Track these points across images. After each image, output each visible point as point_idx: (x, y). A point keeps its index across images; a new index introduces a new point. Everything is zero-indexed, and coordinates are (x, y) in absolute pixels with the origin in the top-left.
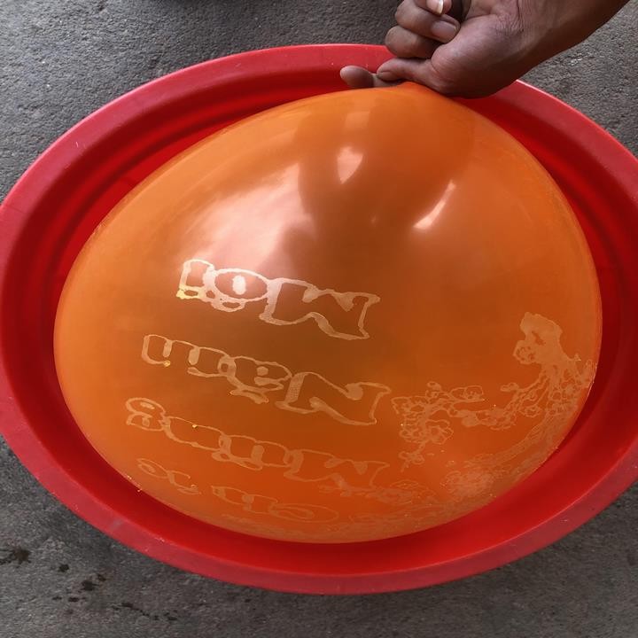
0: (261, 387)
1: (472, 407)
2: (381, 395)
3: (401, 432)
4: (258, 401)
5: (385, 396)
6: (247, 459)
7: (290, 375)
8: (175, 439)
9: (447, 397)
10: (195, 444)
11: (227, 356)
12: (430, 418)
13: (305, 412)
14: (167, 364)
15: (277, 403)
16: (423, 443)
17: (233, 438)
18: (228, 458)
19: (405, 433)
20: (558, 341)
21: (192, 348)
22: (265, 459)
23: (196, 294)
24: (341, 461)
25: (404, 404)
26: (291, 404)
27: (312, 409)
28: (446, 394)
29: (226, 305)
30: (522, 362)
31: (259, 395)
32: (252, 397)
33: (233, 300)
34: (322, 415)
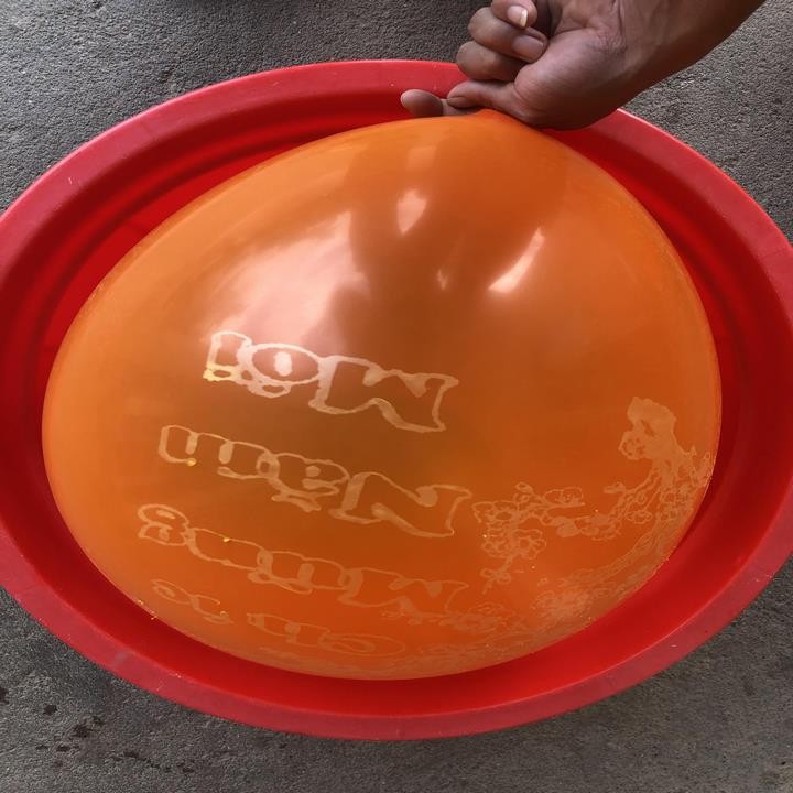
0: (312, 491)
1: (569, 513)
2: (459, 500)
3: (483, 546)
4: (307, 508)
5: (465, 501)
6: (293, 581)
7: (347, 476)
8: (202, 556)
9: (540, 502)
10: (227, 563)
11: (268, 452)
12: (520, 526)
13: (366, 522)
14: (192, 462)
15: (331, 512)
16: (510, 558)
17: (274, 555)
18: (268, 579)
19: (488, 546)
20: (672, 431)
21: (223, 442)
22: (315, 580)
23: (228, 374)
24: (411, 581)
25: (488, 511)
26: (348, 513)
27: (373, 518)
28: (539, 498)
29: (267, 388)
30: (629, 457)
31: (308, 501)
32: (300, 504)
33: (275, 383)
34: (386, 525)
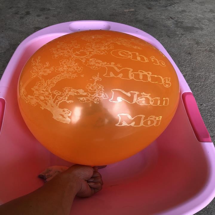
0: (143, 97)
5: (111, 99)
7: (137, 102)
9: (92, 99)
10: (156, 76)
11: (152, 104)
12: (95, 93)
13: (132, 92)
15: (139, 93)
17: (148, 80)
18: (148, 73)
19: (102, 87)
21: (159, 105)
22: (139, 75)
23: (158, 118)
24: (118, 76)
25: (104, 96)
27: (130, 93)
30: (67, 109)
31: (144, 95)
32: (145, 94)
33: (151, 119)
